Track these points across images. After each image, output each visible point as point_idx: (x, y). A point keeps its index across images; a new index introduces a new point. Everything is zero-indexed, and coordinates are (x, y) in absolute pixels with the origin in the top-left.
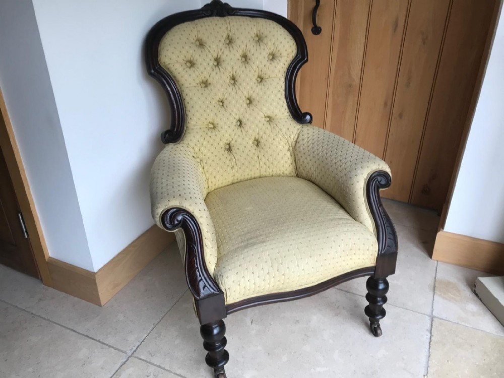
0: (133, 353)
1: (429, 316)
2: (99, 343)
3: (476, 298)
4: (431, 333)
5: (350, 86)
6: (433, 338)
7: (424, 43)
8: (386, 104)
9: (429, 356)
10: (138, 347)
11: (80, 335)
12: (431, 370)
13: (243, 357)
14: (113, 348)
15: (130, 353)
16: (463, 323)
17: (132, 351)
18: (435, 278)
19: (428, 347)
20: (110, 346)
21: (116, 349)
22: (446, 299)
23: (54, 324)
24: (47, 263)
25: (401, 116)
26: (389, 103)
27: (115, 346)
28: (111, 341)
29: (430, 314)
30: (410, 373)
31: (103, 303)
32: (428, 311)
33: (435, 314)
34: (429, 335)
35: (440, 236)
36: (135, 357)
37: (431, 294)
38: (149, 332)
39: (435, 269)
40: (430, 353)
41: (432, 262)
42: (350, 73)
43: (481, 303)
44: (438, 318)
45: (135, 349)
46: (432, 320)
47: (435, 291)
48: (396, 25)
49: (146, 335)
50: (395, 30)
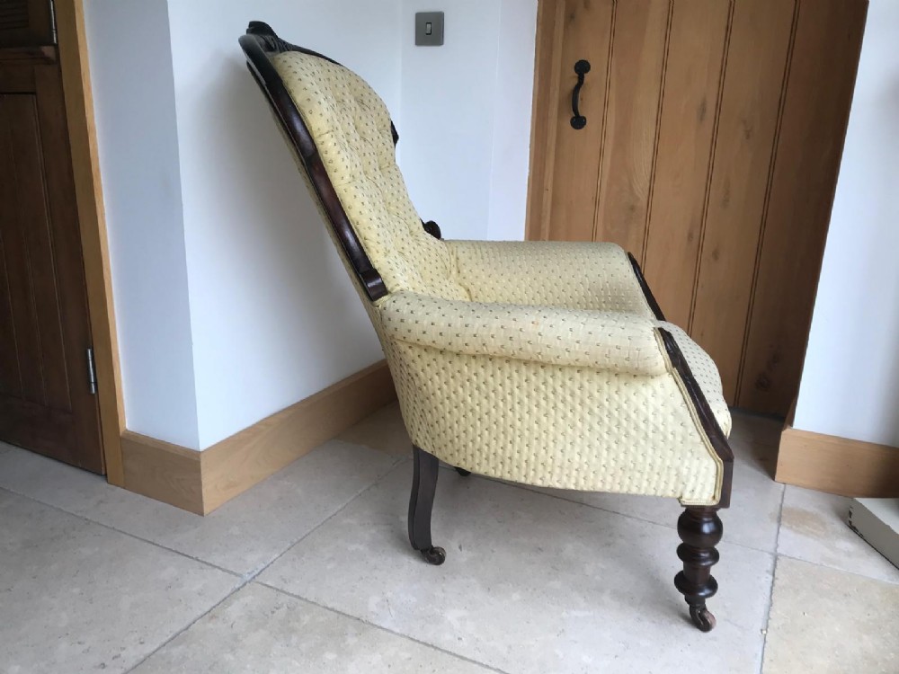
0: (254, 577)
1: (771, 554)
2: (197, 562)
3: (852, 534)
4: (774, 575)
5: (632, 208)
6: (776, 582)
7: (748, 137)
8: (690, 236)
9: (771, 605)
10: (261, 571)
11: (165, 550)
12: (773, 624)
13: (443, 591)
14: (219, 568)
15: (248, 577)
16: (831, 566)
17: (252, 575)
18: (781, 506)
19: (768, 593)
20: (215, 567)
21: (224, 570)
22: (801, 533)
23: (123, 535)
24: (121, 439)
25: (716, 255)
26: (696, 234)
27: (223, 567)
28: (216, 559)
29: (773, 551)
30: (736, 625)
31: (206, 510)
32: (771, 547)
33: (779, 551)
34: (771, 578)
35: (786, 436)
36: (258, 582)
37: (775, 526)
38: (282, 551)
39: (781, 494)
40: (771, 600)
41: (776, 487)
42: (631, 188)
43: (862, 541)
44: (786, 556)
45: (256, 572)
46: (776, 559)
47: (782, 522)
48: (703, 109)
49: (276, 556)
50: (702, 118)
